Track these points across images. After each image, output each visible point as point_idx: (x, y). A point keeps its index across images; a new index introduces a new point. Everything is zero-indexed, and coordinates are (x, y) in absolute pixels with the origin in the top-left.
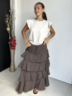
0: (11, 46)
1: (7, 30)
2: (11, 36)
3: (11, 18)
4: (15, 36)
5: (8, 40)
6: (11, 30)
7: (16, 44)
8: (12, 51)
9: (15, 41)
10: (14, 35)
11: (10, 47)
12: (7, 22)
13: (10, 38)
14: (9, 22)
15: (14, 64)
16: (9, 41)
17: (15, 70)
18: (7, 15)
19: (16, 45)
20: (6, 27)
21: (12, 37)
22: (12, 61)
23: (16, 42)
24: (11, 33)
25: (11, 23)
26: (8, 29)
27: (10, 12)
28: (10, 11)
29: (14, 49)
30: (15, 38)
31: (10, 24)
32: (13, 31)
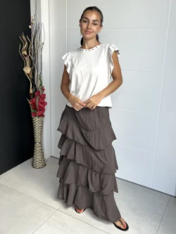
0: (35, 108)
1: (24, 72)
2: (34, 85)
3: (34, 43)
4: (43, 85)
5: (28, 96)
6: (33, 72)
7: (46, 103)
8: (36, 120)
9: (44, 96)
10: (41, 85)
11: (32, 111)
12: (25, 53)
13: (31, 91)
14: (28, 53)
15: (42, 150)
16: (30, 99)
17: (45, 165)
18: (24, 37)
19: (46, 107)
20: (23, 65)
21: (36, 89)
22: (37, 145)
23: (46, 100)
24: (33, 80)
25: (34, 55)
26: (27, 70)
27: (30, 30)
28: (30, 27)
29: (42, 116)
30: (44, 90)
31: (32, 57)
32: (39, 73)
